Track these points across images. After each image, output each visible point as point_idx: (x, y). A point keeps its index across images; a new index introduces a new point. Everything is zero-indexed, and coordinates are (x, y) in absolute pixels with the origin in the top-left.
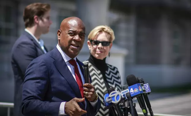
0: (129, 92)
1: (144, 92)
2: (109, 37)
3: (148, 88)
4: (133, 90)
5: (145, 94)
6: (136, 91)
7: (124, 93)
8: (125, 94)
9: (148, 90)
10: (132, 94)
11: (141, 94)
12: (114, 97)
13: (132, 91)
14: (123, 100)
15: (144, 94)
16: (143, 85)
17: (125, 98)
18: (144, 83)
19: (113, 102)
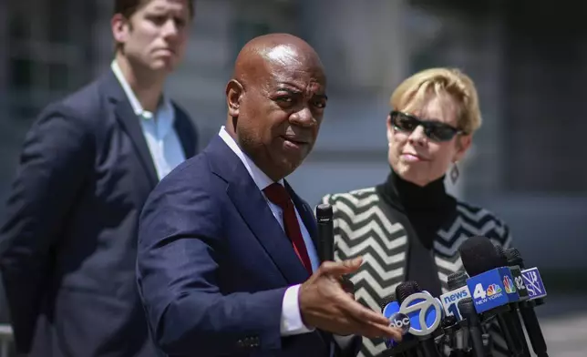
0: (469, 296)
1: (522, 298)
2: (459, 112)
3: (535, 283)
4: (485, 288)
5: (526, 305)
6: (494, 292)
7: (451, 298)
8: (456, 302)
9: (536, 291)
10: (480, 302)
11: (512, 305)
12: (416, 313)
13: (479, 292)
14: (448, 324)
15: (521, 304)
16: (517, 273)
17: (455, 318)
18: (523, 267)
19: (413, 330)
